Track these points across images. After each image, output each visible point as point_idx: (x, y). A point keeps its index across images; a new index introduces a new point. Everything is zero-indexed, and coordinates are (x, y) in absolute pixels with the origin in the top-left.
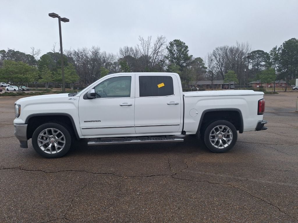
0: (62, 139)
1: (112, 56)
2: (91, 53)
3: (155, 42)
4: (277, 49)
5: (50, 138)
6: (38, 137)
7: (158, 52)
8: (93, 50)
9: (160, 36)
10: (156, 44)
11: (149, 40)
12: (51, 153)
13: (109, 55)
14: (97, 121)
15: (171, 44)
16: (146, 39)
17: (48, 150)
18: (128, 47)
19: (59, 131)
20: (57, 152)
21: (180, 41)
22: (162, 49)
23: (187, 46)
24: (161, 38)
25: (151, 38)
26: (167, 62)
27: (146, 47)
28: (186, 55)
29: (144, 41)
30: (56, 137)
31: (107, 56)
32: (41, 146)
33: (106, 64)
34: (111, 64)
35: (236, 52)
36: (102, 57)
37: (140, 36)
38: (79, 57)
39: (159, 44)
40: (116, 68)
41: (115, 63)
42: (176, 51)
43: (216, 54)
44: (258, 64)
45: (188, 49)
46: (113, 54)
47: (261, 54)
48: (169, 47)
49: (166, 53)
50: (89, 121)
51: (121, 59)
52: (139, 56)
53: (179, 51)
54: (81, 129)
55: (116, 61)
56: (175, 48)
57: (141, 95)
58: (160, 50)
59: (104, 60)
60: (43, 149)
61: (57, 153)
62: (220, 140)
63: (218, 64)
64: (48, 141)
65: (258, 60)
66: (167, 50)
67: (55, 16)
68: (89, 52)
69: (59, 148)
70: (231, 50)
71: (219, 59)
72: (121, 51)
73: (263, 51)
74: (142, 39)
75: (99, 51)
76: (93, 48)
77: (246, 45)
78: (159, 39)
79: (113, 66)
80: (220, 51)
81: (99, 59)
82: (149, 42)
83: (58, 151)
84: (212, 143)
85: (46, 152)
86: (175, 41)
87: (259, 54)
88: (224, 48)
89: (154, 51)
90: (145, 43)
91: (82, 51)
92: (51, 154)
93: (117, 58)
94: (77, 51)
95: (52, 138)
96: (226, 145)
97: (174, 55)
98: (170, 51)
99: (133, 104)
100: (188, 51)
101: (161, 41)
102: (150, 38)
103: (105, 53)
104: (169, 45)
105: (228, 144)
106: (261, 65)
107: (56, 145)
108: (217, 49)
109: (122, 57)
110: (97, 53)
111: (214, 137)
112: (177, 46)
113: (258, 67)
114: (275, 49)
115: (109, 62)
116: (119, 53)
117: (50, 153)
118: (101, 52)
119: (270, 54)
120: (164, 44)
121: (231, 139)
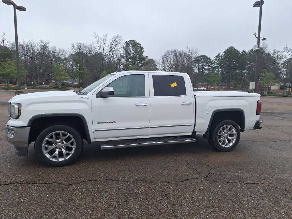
0: (72, 144)
1: (63, 51)
2: (39, 47)
3: (111, 40)
4: (221, 55)
5: (56, 143)
6: (43, 142)
7: (114, 51)
8: (41, 43)
9: (116, 35)
10: (112, 43)
11: (105, 38)
12: (58, 160)
13: (60, 50)
14: (111, 122)
15: (127, 44)
16: (101, 37)
17: (55, 157)
18: (81, 43)
19: (69, 135)
20: (65, 159)
21: (136, 42)
22: (118, 48)
23: (143, 47)
24: (117, 37)
25: (107, 36)
26: (123, 60)
27: (102, 45)
28: (141, 55)
29: (99, 38)
30: (64, 141)
31: (57, 51)
32: (46, 153)
33: (56, 60)
34: (62, 60)
35: (185, 56)
36: (52, 52)
37: (95, 33)
38: (24, 50)
39: (114, 43)
40: (67, 64)
41: (65, 59)
42: (132, 51)
43: (167, 57)
44: (202, 68)
45: (143, 50)
46: (64, 49)
47: (205, 59)
48: (125, 47)
49: (122, 52)
50: (103, 123)
51: (72, 55)
52: (93, 53)
53: (136, 51)
54: (94, 131)
55: (67, 56)
56: (131, 48)
57: (156, 95)
58: (116, 49)
59: (54, 55)
60: (48, 156)
61: (65, 161)
62: (226, 139)
63: (169, 66)
64: (54, 146)
65: (203, 64)
66: (123, 49)
67: (10, 2)
68: (37, 45)
69: (67, 155)
70: (181, 54)
71: (170, 61)
72: (73, 46)
73: (206, 57)
74: (97, 37)
75: (48, 46)
76: (42, 41)
77: (195, 50)
78: (116, 38)
79: (63, 62)
80: (171, 53)
81: (49, 54)
82: (105, 40)
83: (67, 158)
84: (220, 142)
85: (51, 159)
86: (131, 41)
87: (204, 59)
88: (175, 51)
89: (110, 50)
90: (101, 41)
91: (29, 44)
92: (59, 162)
93: (69, 54)
94: (23, 44)
95: (59, 143)
96: (231, 144)
97: (130, 54)
98: (127, 51)
99: (149, 104)
100: (143, 52)
101: (117, 40)
102: (105, 36)
103: (55, 48)
104: (125, 45)
105: (233, 143)
106: (205, 69)
107: (64, 150)
108: (168, 52)
109: (74, 53)
110: (45, 48)
111: (220, 136)
112: (133, 46)
113: (203, 71)
114: (219, 55)
115: (60, 58)
116: (70, 49)
117: (56, 160)
118: (51, 46)
119: (215, 60)
120: (120, 43)
121: (235, 138)
